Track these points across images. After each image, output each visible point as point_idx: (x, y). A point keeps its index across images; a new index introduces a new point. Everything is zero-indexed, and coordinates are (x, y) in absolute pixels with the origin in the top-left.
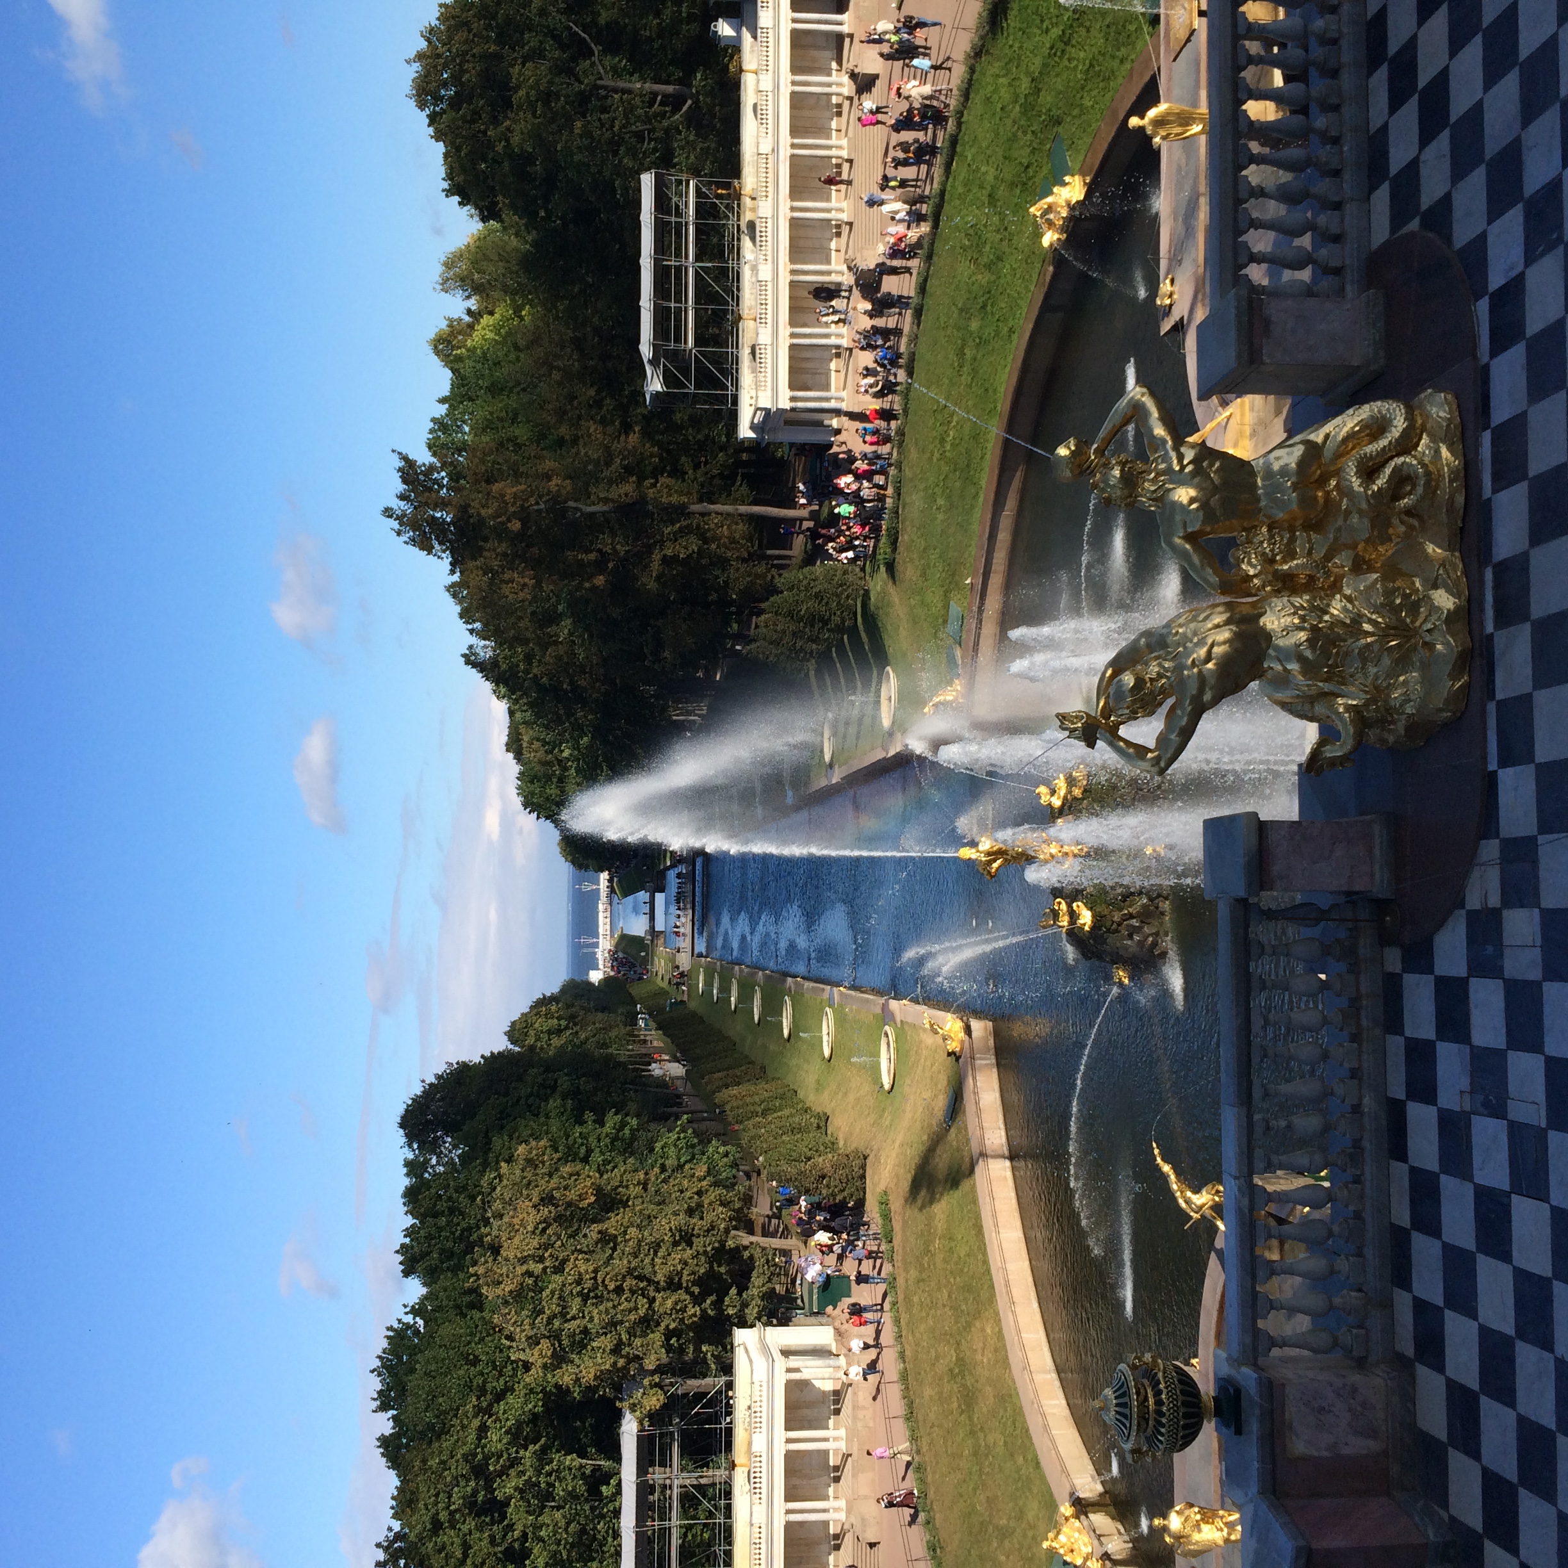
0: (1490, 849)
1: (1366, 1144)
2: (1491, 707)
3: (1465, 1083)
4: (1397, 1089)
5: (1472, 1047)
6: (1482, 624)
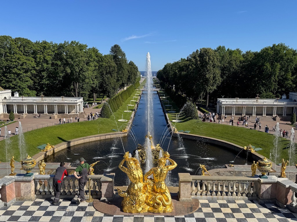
0: (102, 215)
2: (123, 216)
5: (75, 211)
6: (135, 215)
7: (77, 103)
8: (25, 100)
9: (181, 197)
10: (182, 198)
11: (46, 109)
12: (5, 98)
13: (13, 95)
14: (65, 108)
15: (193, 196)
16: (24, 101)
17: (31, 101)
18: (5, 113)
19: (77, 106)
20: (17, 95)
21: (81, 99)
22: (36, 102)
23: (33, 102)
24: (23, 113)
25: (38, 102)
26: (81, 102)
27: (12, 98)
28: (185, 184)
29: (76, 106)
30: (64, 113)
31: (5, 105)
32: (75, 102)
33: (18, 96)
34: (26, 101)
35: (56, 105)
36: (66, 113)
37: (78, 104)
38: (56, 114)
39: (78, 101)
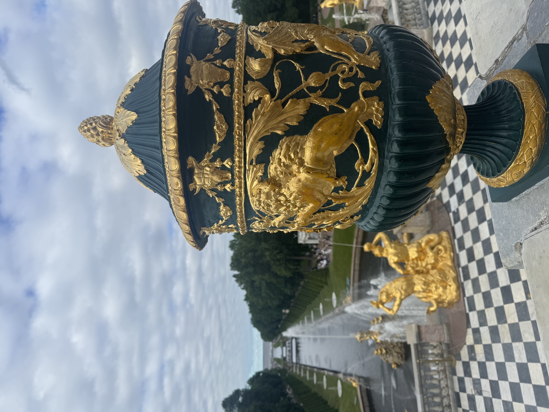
0: (470, 331)
1: (451, 403)
2: (465, 299)
3: (472, 387)
4: (457, 389)
5: (473, 378)
6: (461, 281)
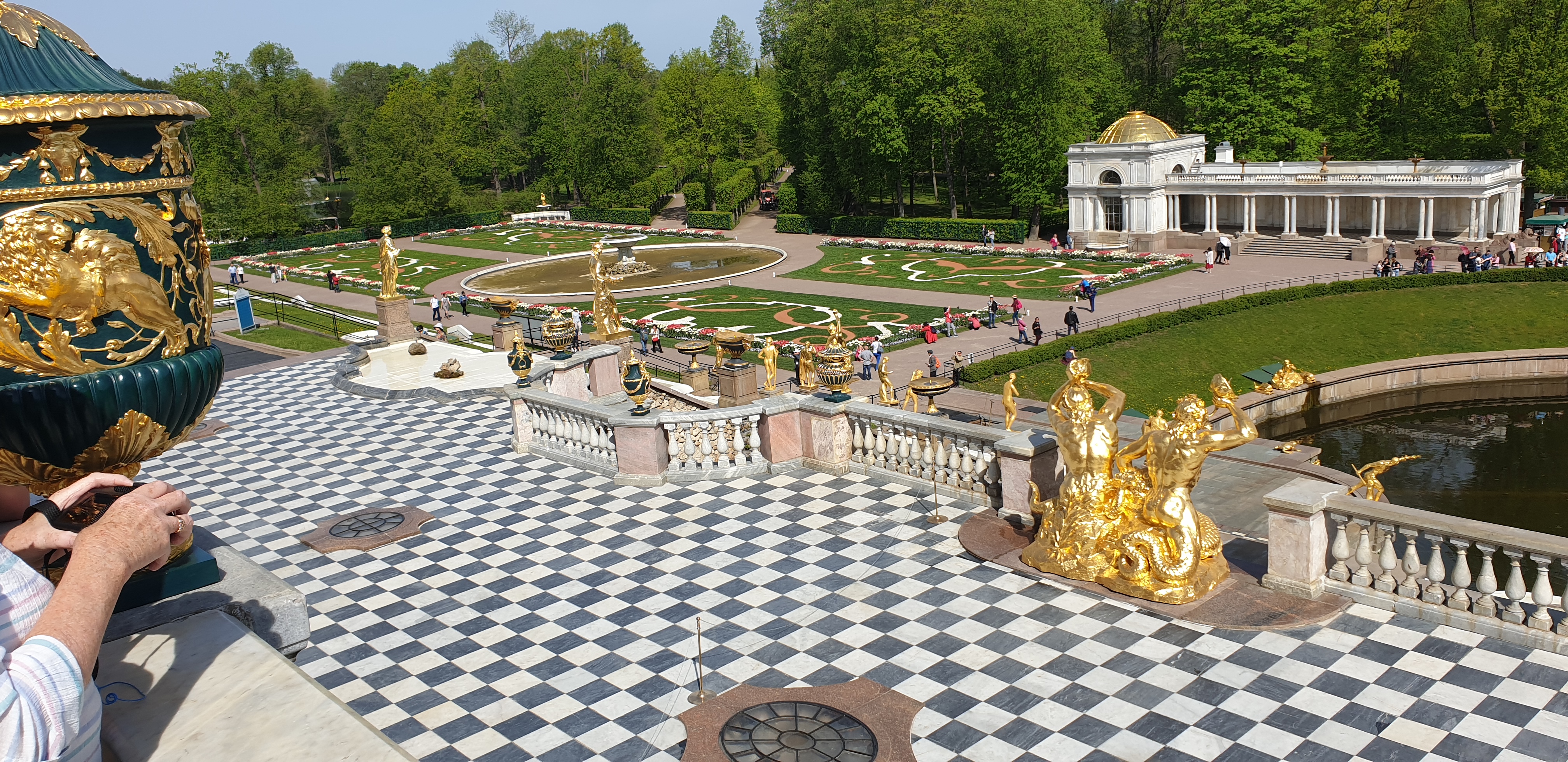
7: (1484, 188)
8: (1250, 175)
9: (1269, 570)
10: (1273, 574)
11: (1333, 216)
12: (1179, 169)
13: (1210, 157)
14: (1423, 210)
15: (1336, 583)
16: (1247, 181)
17: (1274, 181)
18: (1171, 229)
19: (1483, 203)
20: (1226, 155)
21: (1515, 170)
22: (1296, 183)
23: (1280, 183)
24: (1238, 233)
25: (1302, 183)
26: (1511, 182)
27: (1207, 170)
28: (1288, 521)
29: (1478, 201)
30: (1416, 234)
31: (1173, 197)
32: (1476, 181)
33: (1231, 160)
34: (1252, 181)
35: (1379, 196)
36: (1426, 235)
37: (1488, 194)
38: (1375, 240)
39: (1488, 180)
